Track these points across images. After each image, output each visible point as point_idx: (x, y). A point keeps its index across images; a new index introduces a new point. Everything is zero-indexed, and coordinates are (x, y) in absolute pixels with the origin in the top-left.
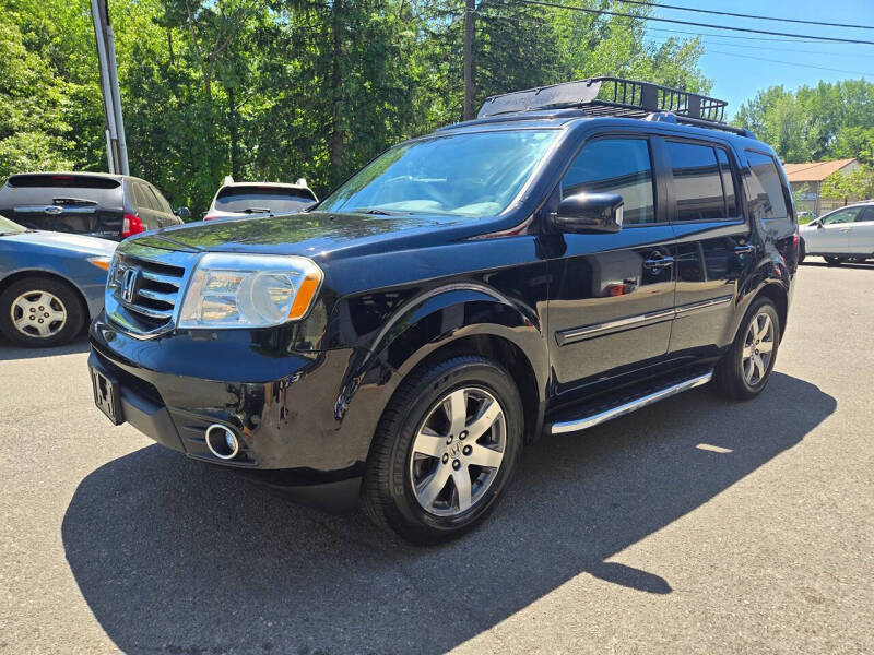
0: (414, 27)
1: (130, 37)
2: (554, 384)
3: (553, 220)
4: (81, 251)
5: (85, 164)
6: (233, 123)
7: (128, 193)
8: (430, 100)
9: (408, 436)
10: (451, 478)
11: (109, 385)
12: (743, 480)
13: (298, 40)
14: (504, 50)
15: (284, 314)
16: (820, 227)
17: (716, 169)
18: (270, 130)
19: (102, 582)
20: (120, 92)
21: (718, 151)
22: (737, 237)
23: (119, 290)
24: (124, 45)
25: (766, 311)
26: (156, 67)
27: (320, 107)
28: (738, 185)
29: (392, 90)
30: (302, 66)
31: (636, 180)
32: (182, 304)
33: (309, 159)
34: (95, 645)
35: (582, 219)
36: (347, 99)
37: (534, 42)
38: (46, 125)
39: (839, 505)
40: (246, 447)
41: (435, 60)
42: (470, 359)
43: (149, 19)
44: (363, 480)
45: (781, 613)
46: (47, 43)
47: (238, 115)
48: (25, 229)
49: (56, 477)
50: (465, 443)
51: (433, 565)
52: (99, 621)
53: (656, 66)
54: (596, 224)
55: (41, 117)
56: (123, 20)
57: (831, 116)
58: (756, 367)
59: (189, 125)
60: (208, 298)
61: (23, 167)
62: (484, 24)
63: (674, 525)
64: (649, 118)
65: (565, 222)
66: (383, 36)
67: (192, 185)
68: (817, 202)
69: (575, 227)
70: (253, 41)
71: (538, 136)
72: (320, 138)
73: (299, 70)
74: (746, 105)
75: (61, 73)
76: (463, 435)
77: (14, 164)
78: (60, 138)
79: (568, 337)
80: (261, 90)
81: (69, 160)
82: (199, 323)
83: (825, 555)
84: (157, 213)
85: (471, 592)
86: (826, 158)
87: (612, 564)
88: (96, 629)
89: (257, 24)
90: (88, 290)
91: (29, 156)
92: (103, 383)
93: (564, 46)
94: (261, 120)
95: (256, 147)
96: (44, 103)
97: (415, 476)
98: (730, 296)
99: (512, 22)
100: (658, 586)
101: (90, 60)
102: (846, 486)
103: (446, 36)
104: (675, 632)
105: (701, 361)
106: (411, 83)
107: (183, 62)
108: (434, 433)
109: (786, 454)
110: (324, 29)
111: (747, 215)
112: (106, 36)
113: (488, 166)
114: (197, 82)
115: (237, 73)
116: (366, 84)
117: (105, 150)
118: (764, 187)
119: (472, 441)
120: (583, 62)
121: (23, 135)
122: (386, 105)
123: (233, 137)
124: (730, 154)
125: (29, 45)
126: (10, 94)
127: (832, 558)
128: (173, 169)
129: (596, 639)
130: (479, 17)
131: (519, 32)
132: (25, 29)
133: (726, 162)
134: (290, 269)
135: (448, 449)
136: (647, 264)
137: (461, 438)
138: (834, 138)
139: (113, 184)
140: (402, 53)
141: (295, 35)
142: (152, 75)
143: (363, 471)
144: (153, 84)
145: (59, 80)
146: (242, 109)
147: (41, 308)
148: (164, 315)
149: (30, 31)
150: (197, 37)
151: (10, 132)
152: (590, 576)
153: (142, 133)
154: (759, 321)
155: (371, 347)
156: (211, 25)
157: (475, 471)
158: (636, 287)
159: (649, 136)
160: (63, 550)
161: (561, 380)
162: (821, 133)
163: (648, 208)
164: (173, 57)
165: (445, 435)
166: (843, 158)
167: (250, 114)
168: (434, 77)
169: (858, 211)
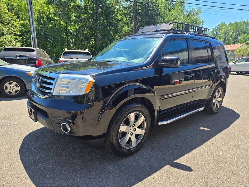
0: (119, 5)
1: (37, 8)
2: (159, 110)
3: (159, 64)
4: (24, 70)
5: (25, 44)
6: (67, 32)
7: (37, 53)
8: (123, 26)
9: (118, 126)
10: (130, 138)
11: (33, 111)
12: (213, 138)
13: (86, 9)
14: (145, 12)
15: (83, 91)
16: (235, 63)
17: (206, 48)
18: (78, 34)
19: (31, 167)
20: (35, 23)
21: (206, 43)
22: (212, 68)
23: (36, 83)
24: (36, 10)
25: (220, 89)
26: (45, 16)
27: (92, 28)
28: (212, 52)
29: (113, 23)
30: (87, 16)
31: (183, 51)
32: (54, 88)
33: (89, 43)
34: (29, 185)
35: (168, 64)
36: (100, 26)
37: (153, 9)
38: (14, 33)
39: (240, 146)
40: (72, 129)
41: (125, 14)
42: (136, 104)
43: (43, 2)
44: (105, 139)
45: (224, 177)
46: (14, 9)
47: (69, 30)
48: (8, 63)
49: (17, 136)
50: (134, 128)
51: (125, 162)
52: (30, 178)
53: (188, 16)
54: (172, 65)
55: (12, 30)
56: (36, 3)
57: (239, 31)
58: (217, 105)
59: (54, 33)
60: (61, 87)
61: (7, 45)
62: (139, 4)
63: (193, 151)
64: (187, 34)
65: (163, 64)
66: (110, 8)
67: (55, 50)
68: (234, 56)
69: (166, 66)
70: (73, 9)
71: (155, 39)
72: (92, 37)
73: (86, 17)
74: (214, 28)
75: (18, 18)
76: (134, 126)
77: (4, 44)
78: (18, 36)
79: (164, 97)
80: (75, 23)
81: (20, 43)
82: (59, 94)
83: (237, 160)
84: (46, 59)
85: (136, 170)
86: (237, 43)
87: (176, 163)
88: (29, 181)
89: (74, 4)
90: (26, 81)
91: (9, 42)
92: (31, 110)
93: (162, 11)
94: (75, 31)
95: (74, 39)
96: (13, 26)
97: (120, 137)
98: (210, 85)
99: (147, 4)
100: (189, 169)
101: (26, 14)
102: (242, 140)
103: (128, 7)
104: (194, 183)
105: (201, 103)
106: (118, 21)
107: (53, 15)
108: (126, 125)
109: (225, 130)
110: (93, 5)
111: (215, 61)
112: (31, 8)
113: (141, 48)
114: (57, 21)
115: (68, 18)
116: (105, 21)
117: (30, 40)
118: (220, 53)
119: (136, 127)
120: (167, 15)
121: (7, 35)
122: (111, 27)
123: (67, 36)
124: (210, 44)
125: (8, 10)
126: (3, 24)
127: (238, 161)
128: (50, 45)
129: (171, 185)
130: (138, 2)
131: (149, 6)
132: (8, 5)
133: (209, 46)
134: (85, 79)
135: (129, 130)
136: (186, 76)
137: (133, 126)
138: (239, 37)
139: (33, 51)
140: (116, 12)
141: (85, 7)
142: (44, 19)
143: (105, 136)
144: (44, 21)
145: (17, 20)
146: (70, 28)
147: (13, 86)
148: (49, 91)
149: (9, 6)
150: (57, 7)
151: (3, 35)
152: (169, 166)
153: (41, 35)
154: (218, 92)
155: (108, 101)
156: (61, 4)
157: (137, 136)
158: (183, 82)
159: (187, 39)
160: (20, 158)
161: (162, 109)
162: (236, 36)
163: (187, 59)
164: (50, 13)
165: (128, 126)
166: (242, 43)
167: (72, 30)
168: (125, 19)
169: (246, 59)
